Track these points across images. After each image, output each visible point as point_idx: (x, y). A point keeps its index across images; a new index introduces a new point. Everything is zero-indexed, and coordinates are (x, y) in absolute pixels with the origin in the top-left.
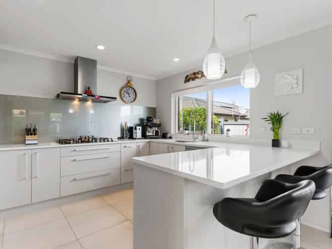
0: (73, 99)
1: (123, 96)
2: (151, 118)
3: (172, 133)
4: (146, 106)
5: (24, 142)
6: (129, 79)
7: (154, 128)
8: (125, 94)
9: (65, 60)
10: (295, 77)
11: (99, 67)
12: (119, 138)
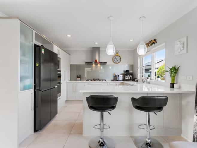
0: (93, 64)
1: (114, 60)
2: (128, 70)
3: (138, 79)
4: (129, 64)
5: (76, 80)
6: (117, 52)
7: (129, 76)
8: (115, 59)
9: (89, 49)
10: (182, 43)
11: (101, 49)
12: (112, 80)
